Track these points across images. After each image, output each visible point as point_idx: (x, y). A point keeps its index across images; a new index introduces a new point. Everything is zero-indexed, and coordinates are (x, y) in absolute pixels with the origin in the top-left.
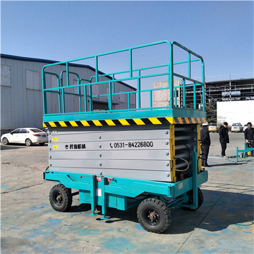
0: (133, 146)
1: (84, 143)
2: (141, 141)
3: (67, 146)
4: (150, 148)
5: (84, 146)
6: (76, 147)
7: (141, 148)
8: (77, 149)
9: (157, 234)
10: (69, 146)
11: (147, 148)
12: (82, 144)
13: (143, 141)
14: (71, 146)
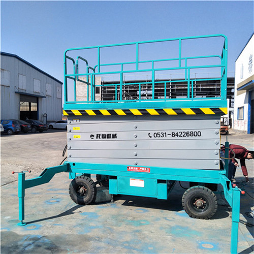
0: (178, 135)
1: (114, 133)
2: (188, 131)
3: (92, 136)
4: (197, 137)
5: (115, 136)
6: (104, 136)
7: (186, 138)
8: (106, 139)
9: (204, 220)
10: (95, 136)
11: (194, 137)
12: (112, 133)
13: (190, 131)
14: (98, 136)
